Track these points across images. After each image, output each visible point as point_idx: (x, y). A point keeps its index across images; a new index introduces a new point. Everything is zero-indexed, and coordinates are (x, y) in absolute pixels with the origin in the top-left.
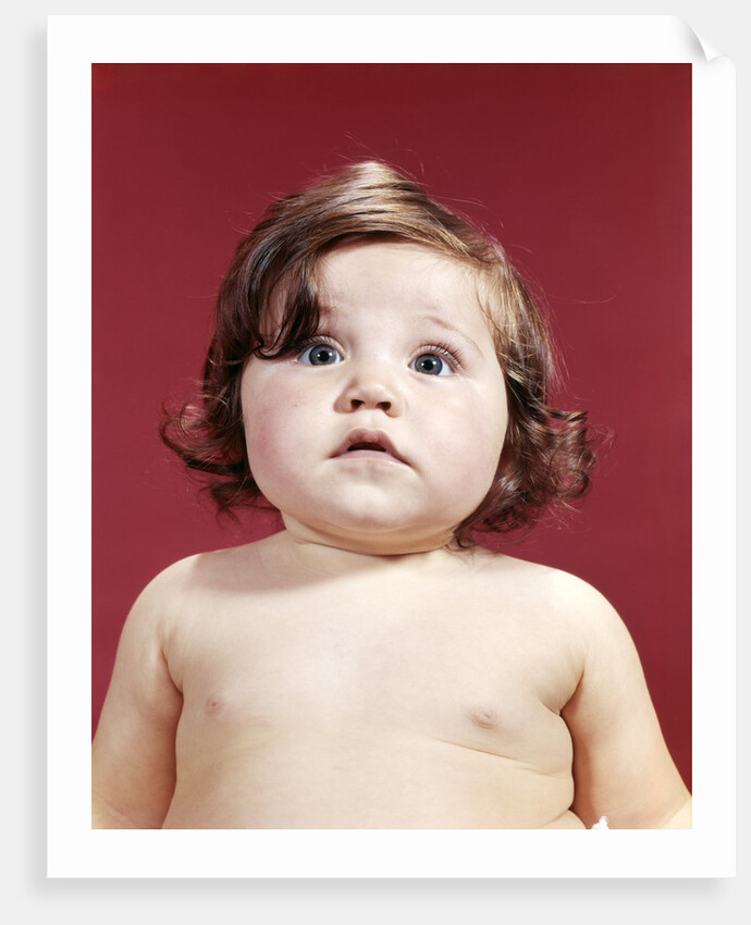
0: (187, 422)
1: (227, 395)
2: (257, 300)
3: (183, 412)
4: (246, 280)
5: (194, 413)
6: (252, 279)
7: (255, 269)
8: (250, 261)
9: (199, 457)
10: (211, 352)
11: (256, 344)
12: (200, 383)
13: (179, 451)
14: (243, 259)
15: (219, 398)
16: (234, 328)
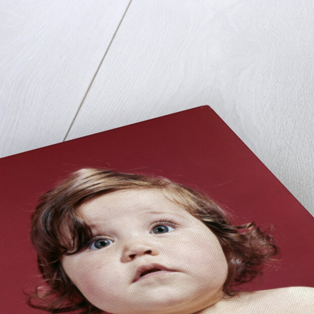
0: (41, 295)
1: (58, 276)
2: (53, 234)
3: (36, 291)
4: (43, 228)
5: (43, 290)
6: (46, 227)
7: (45, 222)
8: (41, 221)
9: (57, 307)
10: (39, 261)
11: (63, 250)
12: (40, 276)
13: (44, 309)
14: (36, 221)
15: (54, 278)
16: (47, 248)
